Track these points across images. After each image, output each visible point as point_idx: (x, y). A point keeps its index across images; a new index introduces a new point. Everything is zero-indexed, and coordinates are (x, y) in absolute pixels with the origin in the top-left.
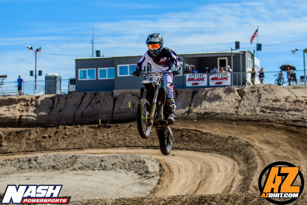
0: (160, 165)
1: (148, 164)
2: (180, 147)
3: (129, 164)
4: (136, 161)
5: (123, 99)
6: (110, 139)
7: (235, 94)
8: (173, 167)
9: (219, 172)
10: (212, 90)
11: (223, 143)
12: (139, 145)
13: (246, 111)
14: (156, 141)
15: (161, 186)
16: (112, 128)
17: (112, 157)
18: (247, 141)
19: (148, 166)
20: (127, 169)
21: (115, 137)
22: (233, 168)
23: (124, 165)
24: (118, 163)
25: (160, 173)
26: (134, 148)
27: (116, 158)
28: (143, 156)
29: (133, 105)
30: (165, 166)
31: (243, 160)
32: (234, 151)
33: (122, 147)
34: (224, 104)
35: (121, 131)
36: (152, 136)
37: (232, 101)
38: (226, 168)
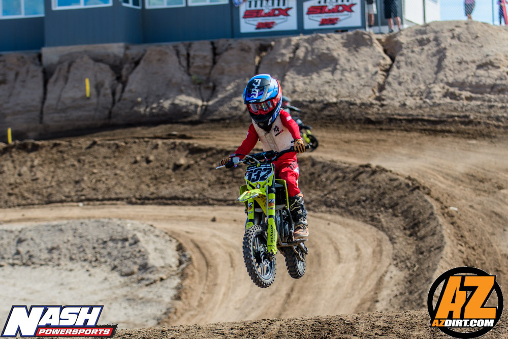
0: (180, 248)
1: (146, 246)
2: (230, 198)
3: (94, 248)
4: (112, 240)
5: (68, 72)
6: (39, 181)
7: (374, 49)
8: (216, 251)
9: (339, 261)
10: (311, 42)
11: (345, 183)
12: (120, 196)
13: (406, 95)
14: (163, 183)
15: (184, 303)
16: (43, 151)
17: (46, 228)
18: (412, 177)
19: (146, 250)
20: (91, 262)
21: (52, 174)
22: (378, 249)
23: (81, 249)
24: (65, 245)
25: (180, 271)
26: (104, 204)
27: (58, 233)
28: (132, 224)
29: (98, 87)
30: (191, 250)
31: (402, 228)
32: (378, 204)
33: (72, 201)
34: (343, 78)
35: (68, 159)
36: (153, 169)
37: (367, 70)
38: (358, 250)
